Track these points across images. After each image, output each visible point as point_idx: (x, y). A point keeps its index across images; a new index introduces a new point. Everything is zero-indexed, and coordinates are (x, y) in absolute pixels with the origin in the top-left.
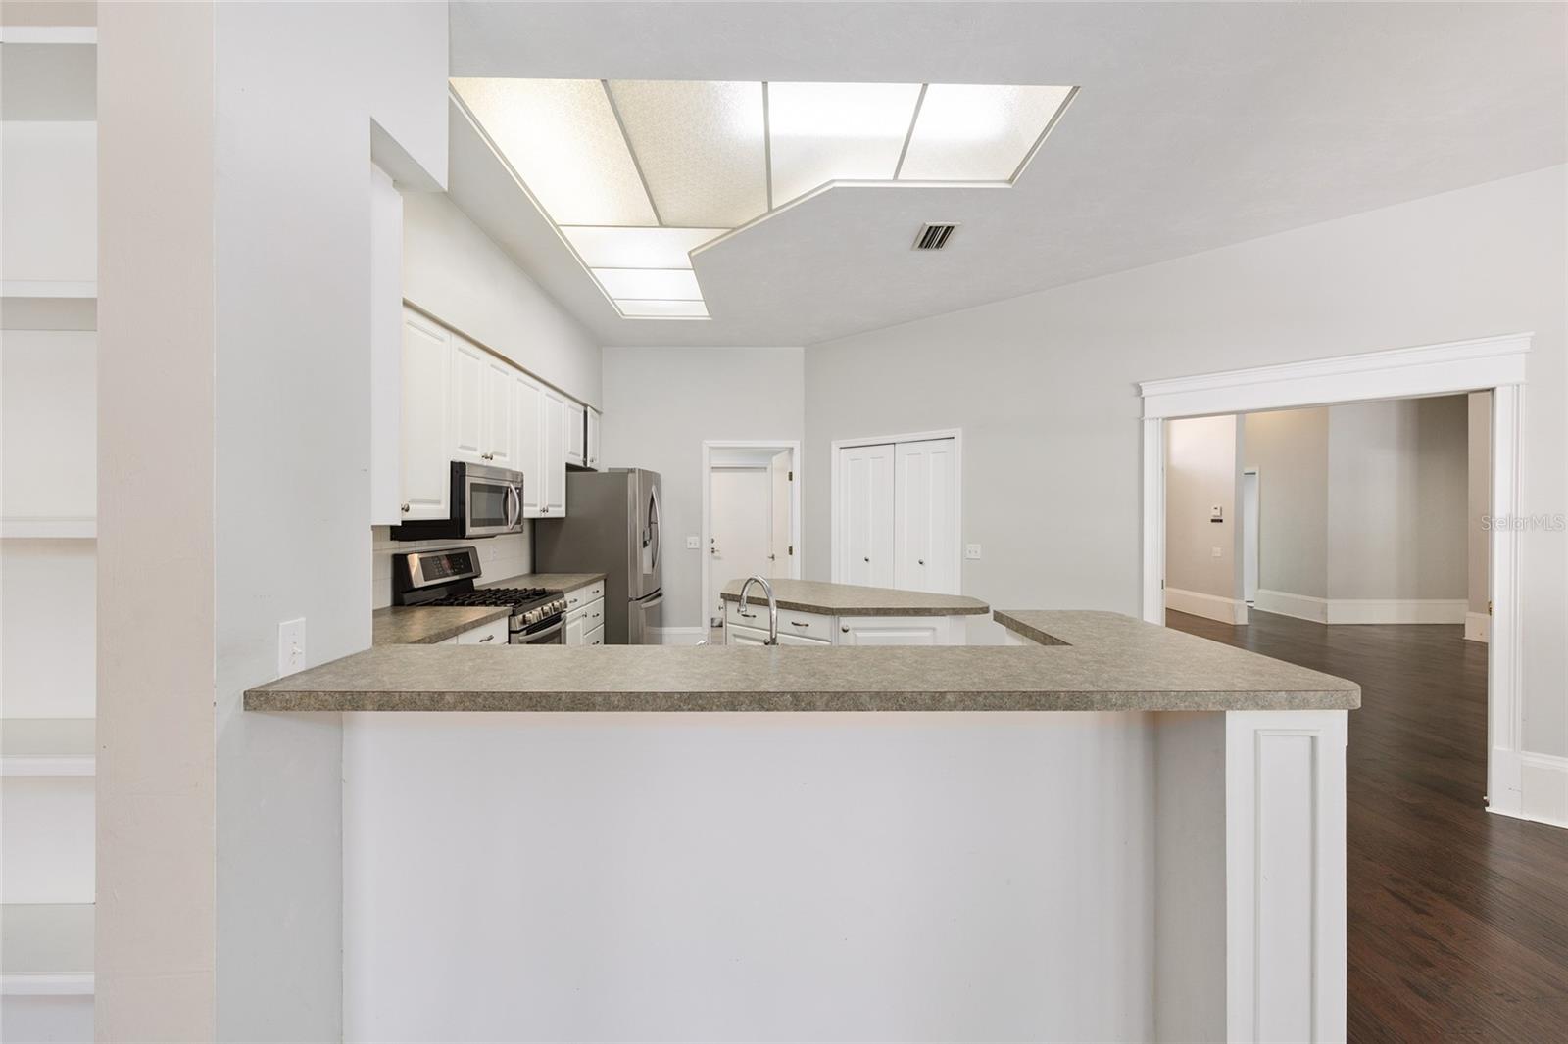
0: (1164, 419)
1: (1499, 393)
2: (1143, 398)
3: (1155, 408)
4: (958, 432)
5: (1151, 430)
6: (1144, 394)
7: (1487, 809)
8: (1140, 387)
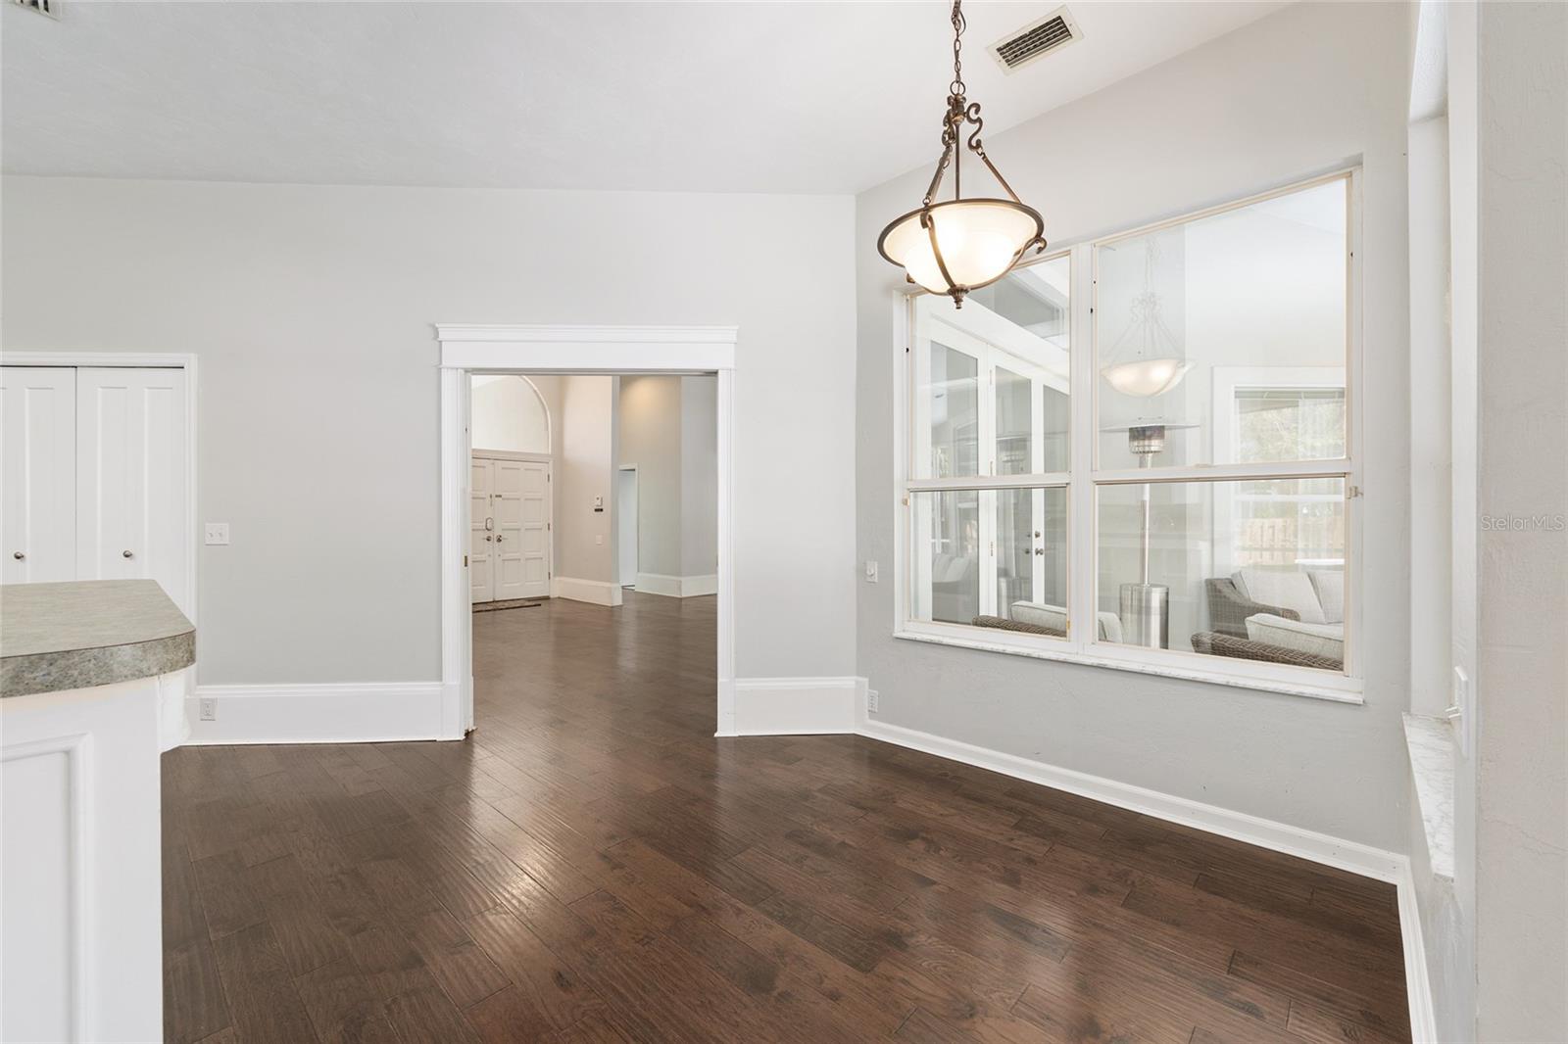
0: (467, 371)
1: (720, 372)
2: (440, 342)
3: (456, 355)
4: (191, 361)
5: (449, 381)
6: (441, 338)
7: (716, 735)
8: (437, 328)
